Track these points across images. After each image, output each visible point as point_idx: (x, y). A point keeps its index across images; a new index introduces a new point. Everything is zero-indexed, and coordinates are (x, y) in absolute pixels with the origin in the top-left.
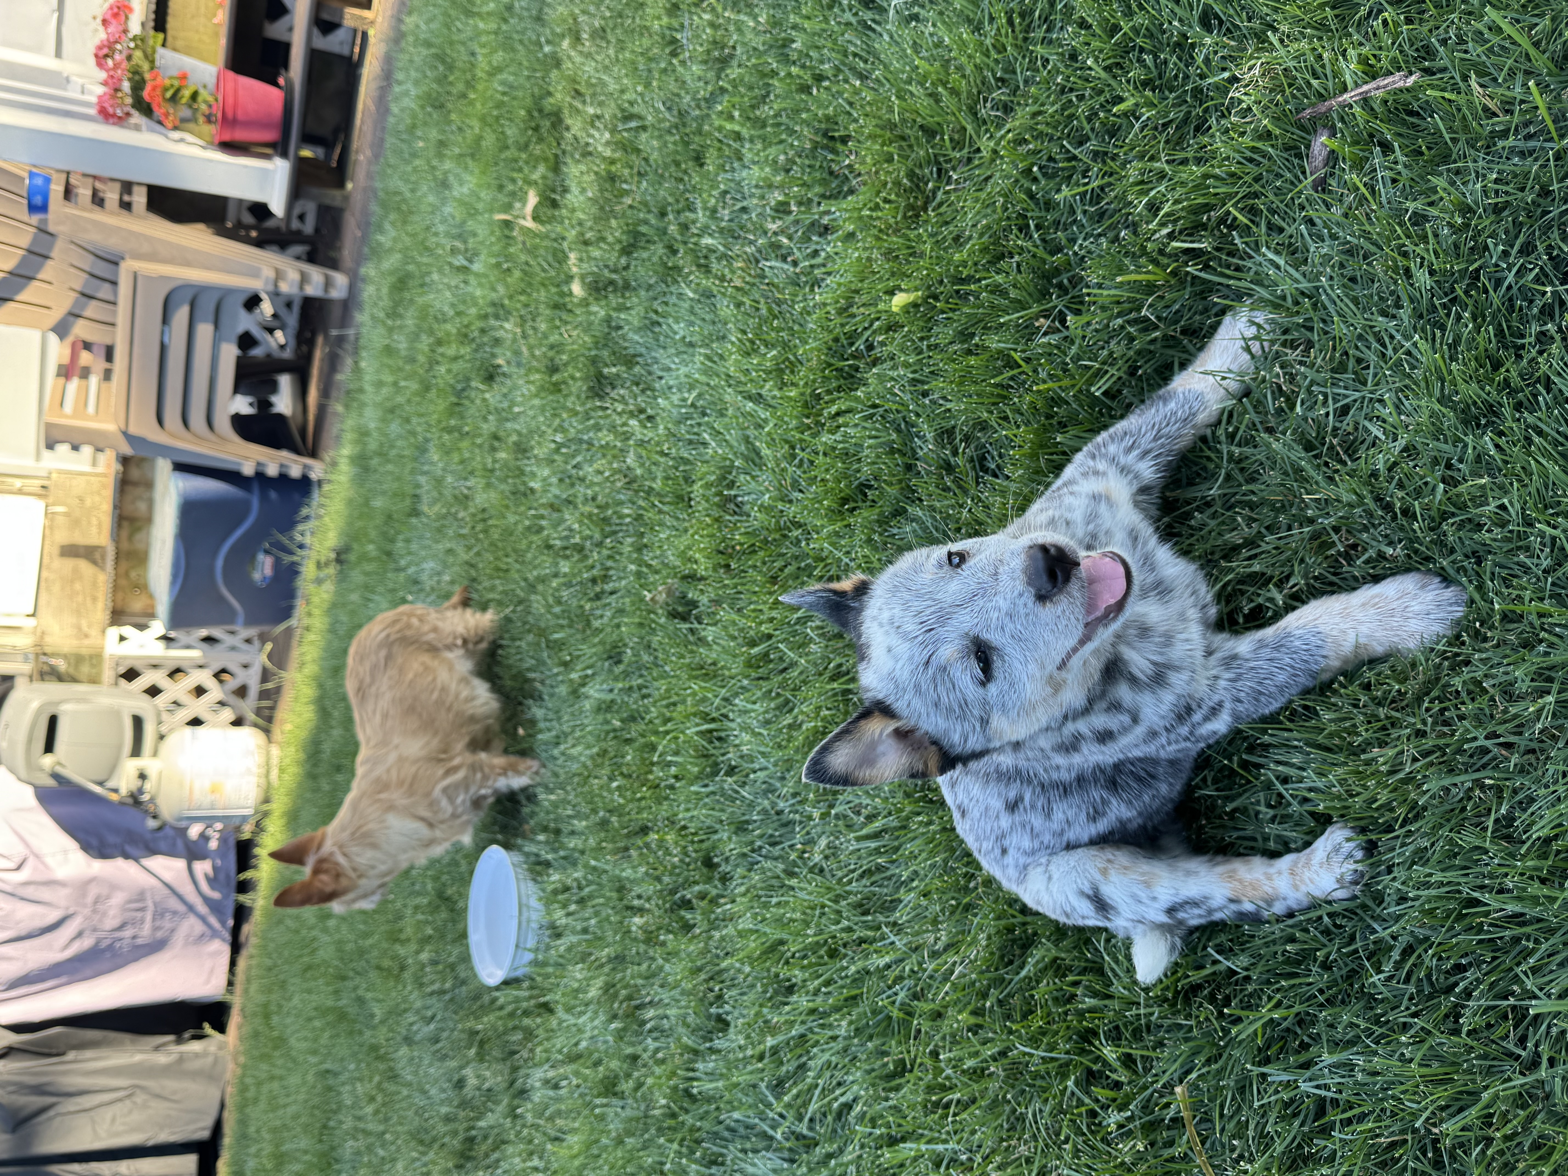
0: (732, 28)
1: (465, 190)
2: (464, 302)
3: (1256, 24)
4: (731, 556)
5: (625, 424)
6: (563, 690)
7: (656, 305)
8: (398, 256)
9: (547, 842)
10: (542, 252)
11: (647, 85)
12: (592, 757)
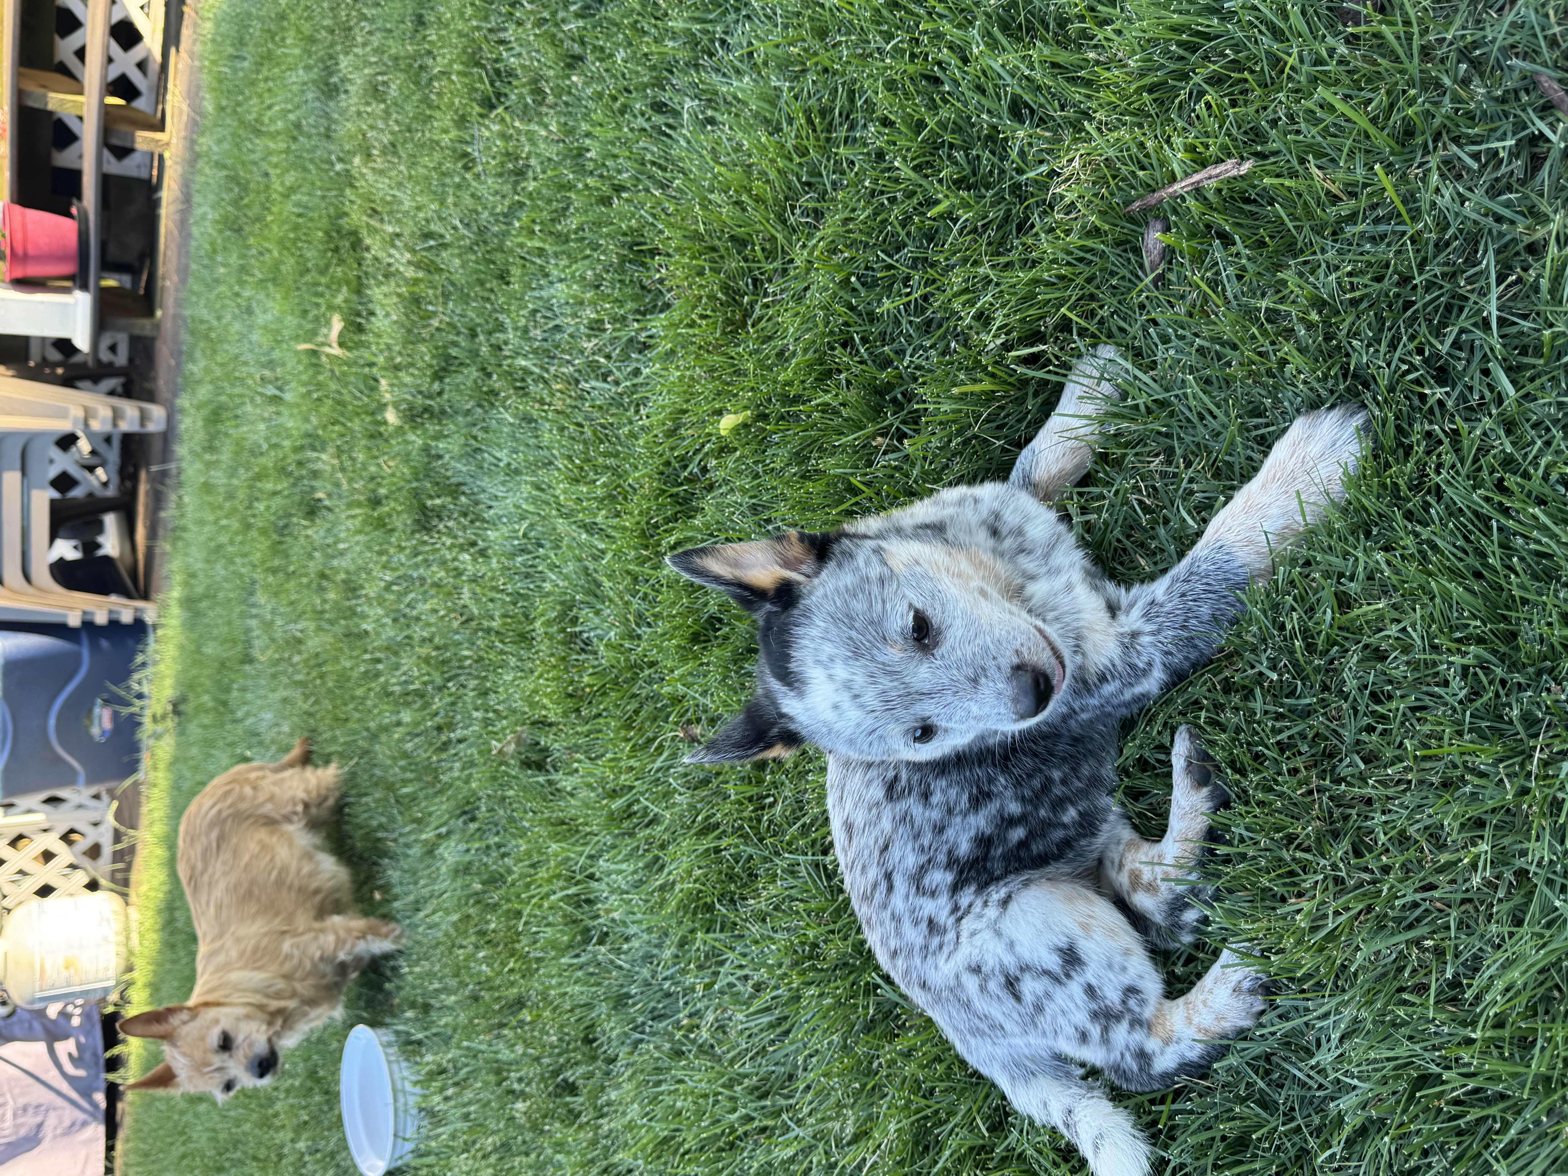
0: (523, 139)
1: (269, 317)
2: (278, 435)
3: (1070, 113)
4: (581, 699)
5: (455, 559)
6: (416, 851)
7: (475, 431)
8: (210, 387)
9: (417, 1019)
10: (352, 379)
11: (442, 202)
12: (454, 924)
